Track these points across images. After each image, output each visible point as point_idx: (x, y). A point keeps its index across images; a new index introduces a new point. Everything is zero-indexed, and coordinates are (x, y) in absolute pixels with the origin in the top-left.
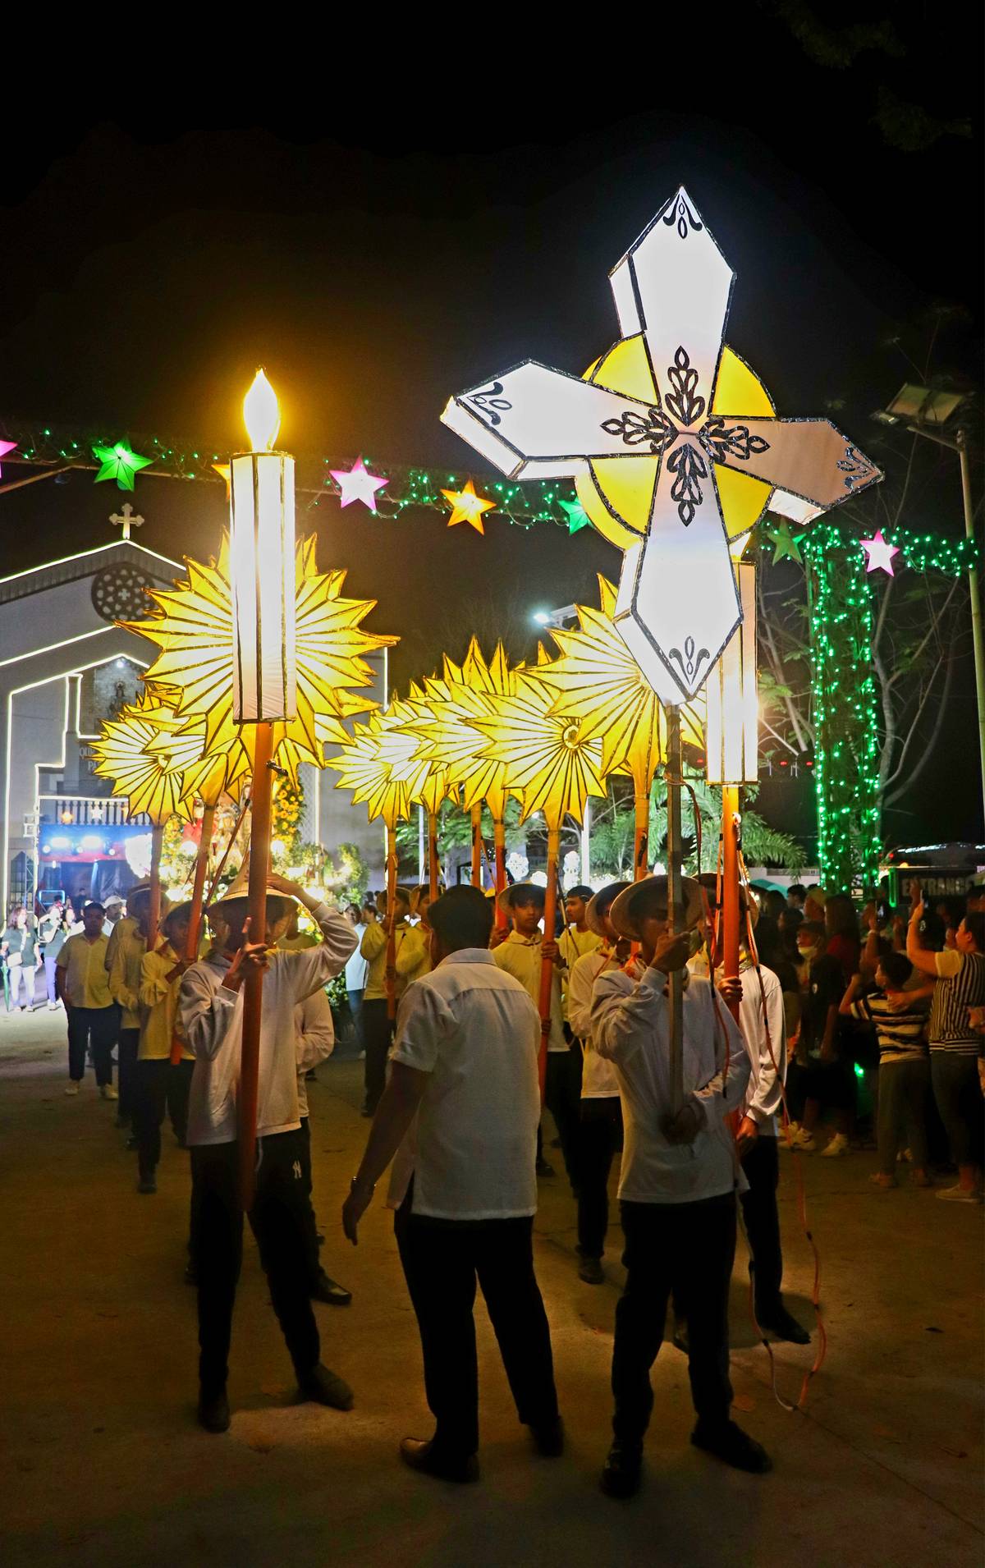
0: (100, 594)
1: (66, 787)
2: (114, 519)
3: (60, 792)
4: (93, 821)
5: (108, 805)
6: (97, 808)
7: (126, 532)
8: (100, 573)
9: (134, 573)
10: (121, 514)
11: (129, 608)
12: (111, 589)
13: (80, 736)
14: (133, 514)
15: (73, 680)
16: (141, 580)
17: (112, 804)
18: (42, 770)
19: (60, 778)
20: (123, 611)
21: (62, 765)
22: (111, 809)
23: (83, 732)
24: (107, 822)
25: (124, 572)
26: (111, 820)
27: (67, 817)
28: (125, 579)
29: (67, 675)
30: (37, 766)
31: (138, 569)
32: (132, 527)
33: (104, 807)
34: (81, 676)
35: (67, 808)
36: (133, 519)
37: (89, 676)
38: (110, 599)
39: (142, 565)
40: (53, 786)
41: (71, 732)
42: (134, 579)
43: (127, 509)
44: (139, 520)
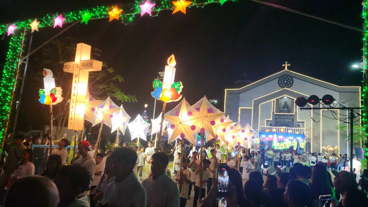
0: (280, 82)
1: (272, 124)
2: (283, 65)
3: (270, 126)
4: (273, 132)
5: (277, 128)
6: (274, 129)
7: (286, 68)
8: (280, 78)
9: (288, 77)
10: (285, 64)
11: (287, 85)
12: (282, 81)
13: (275, 113)
14: (288, 64)
15: (274, 101)
16: (290, 78)
17: (278, 128)
18: (267, 121)
19: (271, 122)
20: (285, 85)
21: (271, 120)
22: (278, 129)
23: (276, 112)
24: (277, 132)
25: (286, 77)
26: (278, 132)
27: (267, 131)
28: (286, 78)
29: (272, 100)
30: (265, 120)
31: (289, 76)
32: (288, 67)
33: (276, 129)
34: (275, 100)
35: (267, 129)
36: (288, 65)
37: (278, 100)
38: (282, 83)
39: (290, 75)
40: (269, 124)
41: (273, 113)
42: (288, 78)
43: (286, 63)
44: (289, 65)
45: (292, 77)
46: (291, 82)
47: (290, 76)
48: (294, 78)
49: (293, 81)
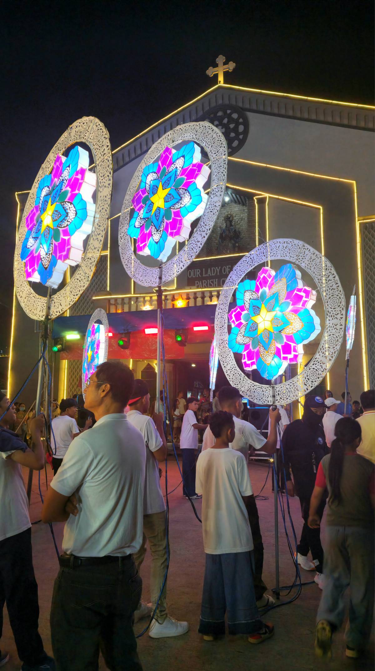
2: (211, 72)
7: (221, 78)
9: (229, 112)
10: (216, 66)
14: (225, 64)
16: (235, 116)
28: (221, 119)
31: (230, 107)
36: (226, 66)
42: (229, 116)
43: (221, 59)
44: (231, 66)
45: (242, 111)
46: (241, 128)
47: (235, 109)
48: (250, 115)
49: (246, 124)
